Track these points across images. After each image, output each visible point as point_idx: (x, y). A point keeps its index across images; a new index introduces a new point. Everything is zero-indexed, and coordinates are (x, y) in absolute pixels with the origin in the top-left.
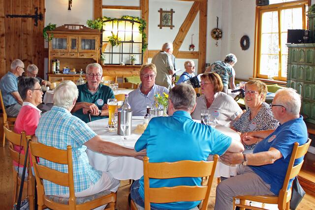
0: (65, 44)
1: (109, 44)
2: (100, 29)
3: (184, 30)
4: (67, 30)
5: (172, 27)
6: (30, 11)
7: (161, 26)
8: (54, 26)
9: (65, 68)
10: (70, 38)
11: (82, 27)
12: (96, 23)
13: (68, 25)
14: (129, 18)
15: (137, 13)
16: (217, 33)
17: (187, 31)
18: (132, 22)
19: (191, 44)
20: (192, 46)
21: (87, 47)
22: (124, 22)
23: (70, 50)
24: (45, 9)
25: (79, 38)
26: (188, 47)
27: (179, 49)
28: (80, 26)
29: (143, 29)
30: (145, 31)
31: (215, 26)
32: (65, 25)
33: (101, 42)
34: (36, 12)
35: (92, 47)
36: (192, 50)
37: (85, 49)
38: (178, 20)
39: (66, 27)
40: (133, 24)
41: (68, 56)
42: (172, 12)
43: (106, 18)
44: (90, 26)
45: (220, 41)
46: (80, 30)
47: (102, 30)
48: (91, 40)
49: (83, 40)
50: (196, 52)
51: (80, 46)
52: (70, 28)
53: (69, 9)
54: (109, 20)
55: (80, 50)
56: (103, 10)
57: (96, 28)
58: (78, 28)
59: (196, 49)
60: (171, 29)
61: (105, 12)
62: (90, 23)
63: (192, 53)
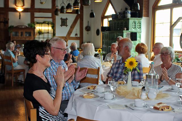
0: (18, 34)
1: (38, 34)
2: (33, 27)
3: (72, 27)
4: (19, 28)
5: (67, 26)
6: (2, 19)
7: (62, 26)
8: (13, 26)
9: (18, 45)
10: (20, 31)
11: (25, 27)
12: (31, 25)
13: (19, 26)
14: (47, 22)
15: (51, 20)
16: (88, 28)
17: (74, 28)
18: (48, 24)
19: (76, 33)
20: (76, 34)
21: (28, 35)
22: (44, 24)
23: (20, 36)
24: (9, 19)
25: (24, 31)
27: (70, 35)
28: (24, 26)
29: (53, 27)
31: (87, 25)
32: (18, 26)
33: (34, 33)
34: (5, 20)
35: (30, 35)
36: (76, 36)
37: (27, 36)
38: (70, 23)
39: (18, 27)
40: (49, 25)
41: (20, 39)
42: (67, 19)
43: (36, 22)
44: (29, 26)
45: (89, 32)
46: (25, 28)
47: (35, 28)
48: (29, 32)
49: (26, 32)
50: (78, 37)
51: (25, 35)
52: (20, 27)
53: (20, 18)
54: (38, 23)
55: (25, 36)
56: (35, 19)
57: (32, 27)
58: (23, 27)
59: (79, 36)
60: (67, 27)
61: (36, 20)
62: (29, 25)
63: (76, 37)
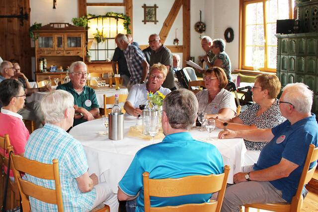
0: (51, 43)
1: (95, 41)
2: (85, 26)
3: (167, 24)
4: (53, 28)
5: (156, 22)
6: (15, 10)
7: (145, 21)
8: (40, 25)
9: (52, 66)
10: (56, 36)
11: (67, 25)
12: (81, 21)
13: (53, 24)
14: (113, 15)
15: (121, 10)
16: (200, 27)
17: (171, 26)
18: (117, 18)
19: (175, 38)
20: (176, 40)
21: (73, 44)
22: (108, 18)
23: (56, 48)
24: (30, 9)
25: (65, 36)
26: (173, 41)
28: (65, 24)
29: (127, 25)
30: (129, 27)
31: (198, 20)
32: (51, 24)
33: (87, 39)
34: (22, 12)
35: (78, 44)
36: (176, 44)
37: (71, 47)
38: (162, 15)
39: (52, 25)
40: (118, 20)
41: (55, 54)
42: (155, 7)
43: (90, 15)
44: (75, 23)
45: (203, 34)
46: (66, 28)
47: (87, 28)
48: (76, 38)
49: (69, 38)
50: (180, 46)
51: (66, 44)
52: (56, 26)
53: (54, 7)
54: (94, 17)
55: (66, 47)
56: (88, 7)
57: (81, 25)
58: (63, 26)
59: (181, 43)
60: (155, 24)
61: (90, 10)
62: (75, 21)
63: (176, 47)
